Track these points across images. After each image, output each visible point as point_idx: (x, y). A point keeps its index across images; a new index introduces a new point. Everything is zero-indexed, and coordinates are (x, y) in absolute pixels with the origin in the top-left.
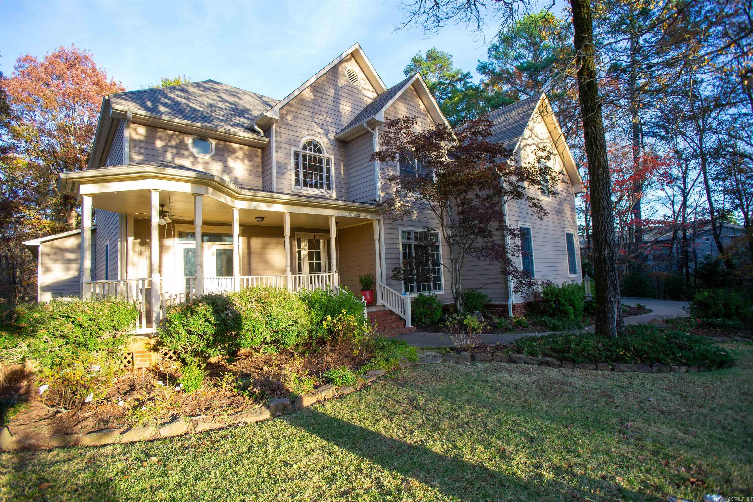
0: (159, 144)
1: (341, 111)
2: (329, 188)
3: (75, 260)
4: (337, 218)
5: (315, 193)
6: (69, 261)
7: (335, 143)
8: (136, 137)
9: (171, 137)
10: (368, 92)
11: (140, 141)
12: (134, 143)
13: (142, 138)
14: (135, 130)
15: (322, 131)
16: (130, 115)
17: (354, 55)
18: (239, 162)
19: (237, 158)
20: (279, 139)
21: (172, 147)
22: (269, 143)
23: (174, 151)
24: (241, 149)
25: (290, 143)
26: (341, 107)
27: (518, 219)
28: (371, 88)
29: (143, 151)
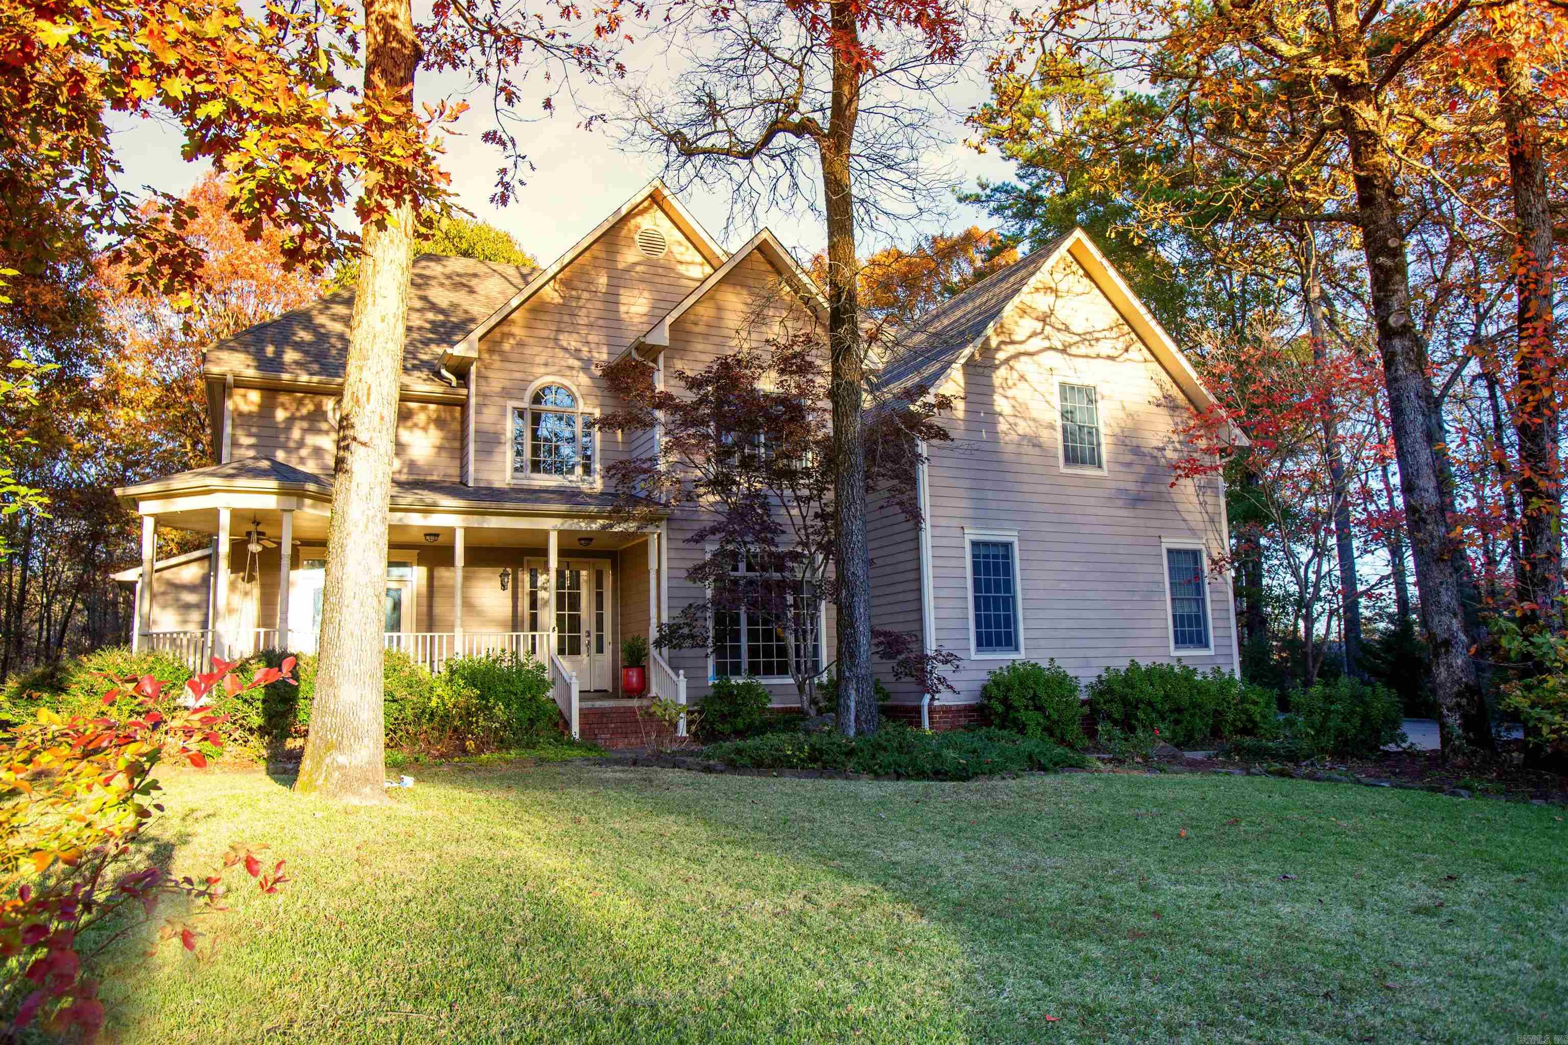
0: (281, 415)
1: (624, 316)
2: (587, 470)
3: (197, 606)
4: (561, 533)
5: (554, 484)
6: (187, 607)
7: (605, 383)
8: (245, 408)
9: (300, 403)
10: (691, 268)
11: (250, 415)
12: (242, 419)
13: (254, 409)
14: (245, 396)
15: (577, 363)
16: (230, 378)
17: (655, 199)
18: (418, 433)
19: (416, 425)
20: (484, 389)
21: (303, 418)
22: (468, 396)
23: (305, 425)
24: (423, 409)
25: (506, 393)
26: (623, 309)
27: (962, 523)
28: (699, 259)
29: (254, 430)
